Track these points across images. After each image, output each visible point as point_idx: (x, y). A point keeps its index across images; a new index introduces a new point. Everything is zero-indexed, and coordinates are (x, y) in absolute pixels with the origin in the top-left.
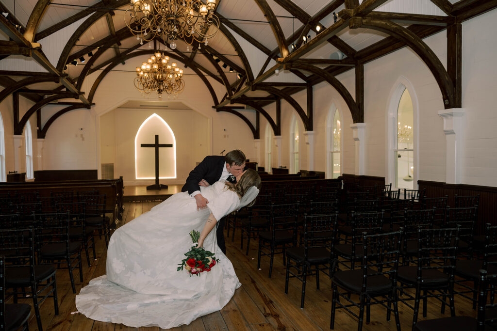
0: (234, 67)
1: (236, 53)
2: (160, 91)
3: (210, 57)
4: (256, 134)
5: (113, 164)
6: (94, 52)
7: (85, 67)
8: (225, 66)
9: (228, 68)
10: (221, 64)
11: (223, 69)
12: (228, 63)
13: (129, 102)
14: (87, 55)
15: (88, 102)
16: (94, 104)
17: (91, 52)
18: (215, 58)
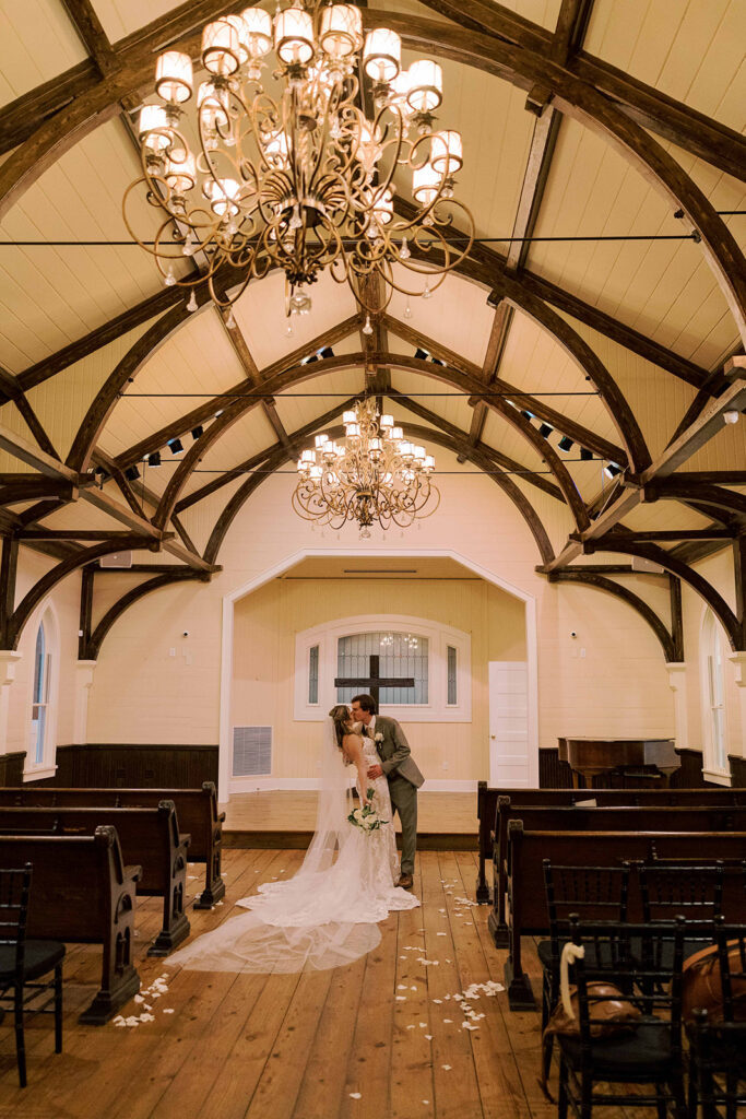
0: (593, 446)
1: (590, 387)
2: (365, 520)
3: (520, 421)
4: (673, 648)
5: (268, 730)
6: (206, 426)
7: (180, 467)
8: (566, 445)
9: (576, 448)
10: (555, 439)
11: (562, 454)
12: (574, 433)
13: (309, 561)
14: (189, 435)
15: (203, 564)
16: (219, 568)
17: (201, 428)
18: (536, 423)
